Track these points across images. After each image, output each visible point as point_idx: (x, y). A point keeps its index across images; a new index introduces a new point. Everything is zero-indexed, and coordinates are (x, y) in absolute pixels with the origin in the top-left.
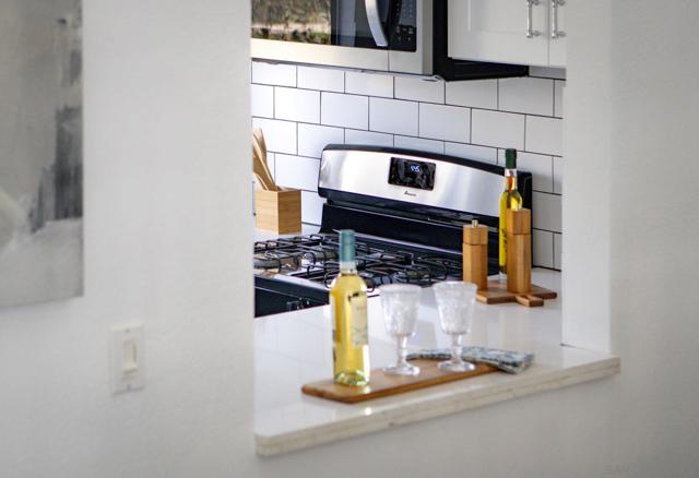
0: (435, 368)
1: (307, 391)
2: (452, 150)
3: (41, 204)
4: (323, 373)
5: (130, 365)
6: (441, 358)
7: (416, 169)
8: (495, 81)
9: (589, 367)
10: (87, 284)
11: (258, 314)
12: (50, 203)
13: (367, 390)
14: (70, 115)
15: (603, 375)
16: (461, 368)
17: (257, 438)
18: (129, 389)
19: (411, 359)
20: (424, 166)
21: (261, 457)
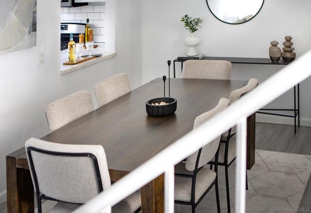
0: (86, 58)
1: (64, 64)
2: (70, 22)
3: (30, 29)
4: (67, 61)
5: (42, 59)
6: (86, 56)
7: (64, 26)
8: (80, 7)
9: (112, 55)
10: (37, 44)
11: (62, 49)
12: (32, 29)
13: (75, 62)
14: (35, 12)
15: (113, 57)
16: (91, 57)
17: (61, 71)
18: (42, 63)
19: (82, 57)
20: (65, 26)
21: (62, 75)
